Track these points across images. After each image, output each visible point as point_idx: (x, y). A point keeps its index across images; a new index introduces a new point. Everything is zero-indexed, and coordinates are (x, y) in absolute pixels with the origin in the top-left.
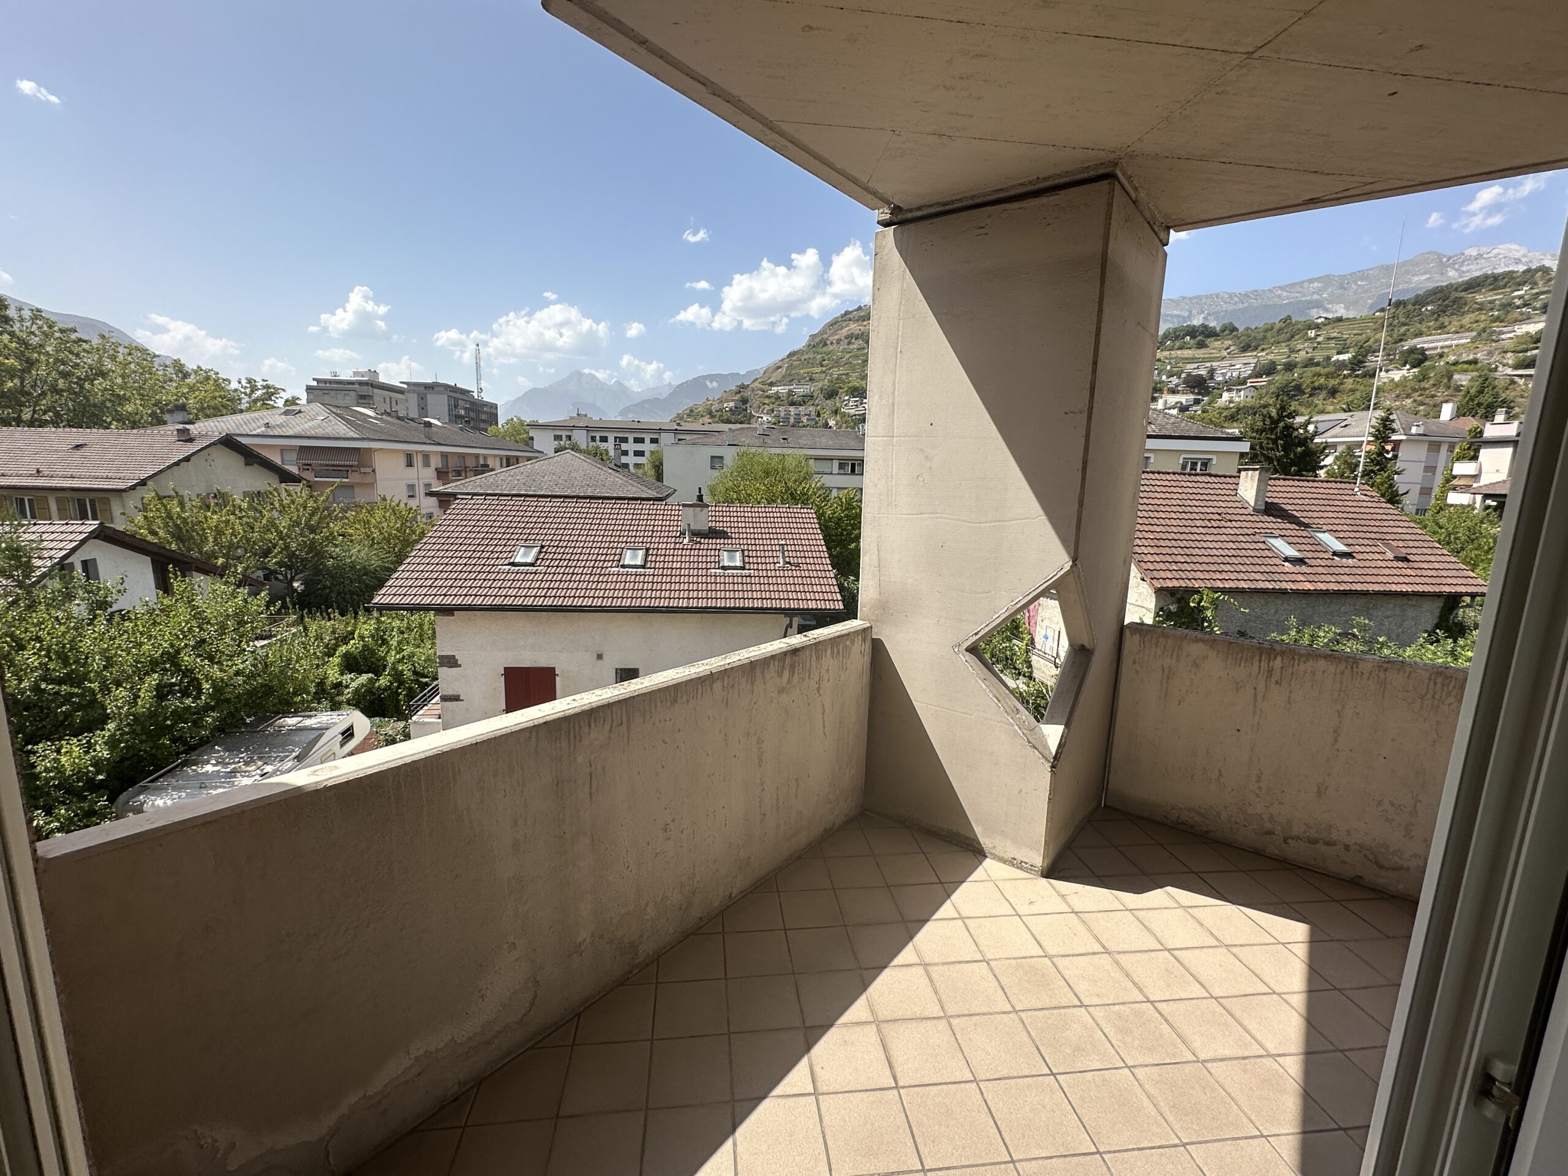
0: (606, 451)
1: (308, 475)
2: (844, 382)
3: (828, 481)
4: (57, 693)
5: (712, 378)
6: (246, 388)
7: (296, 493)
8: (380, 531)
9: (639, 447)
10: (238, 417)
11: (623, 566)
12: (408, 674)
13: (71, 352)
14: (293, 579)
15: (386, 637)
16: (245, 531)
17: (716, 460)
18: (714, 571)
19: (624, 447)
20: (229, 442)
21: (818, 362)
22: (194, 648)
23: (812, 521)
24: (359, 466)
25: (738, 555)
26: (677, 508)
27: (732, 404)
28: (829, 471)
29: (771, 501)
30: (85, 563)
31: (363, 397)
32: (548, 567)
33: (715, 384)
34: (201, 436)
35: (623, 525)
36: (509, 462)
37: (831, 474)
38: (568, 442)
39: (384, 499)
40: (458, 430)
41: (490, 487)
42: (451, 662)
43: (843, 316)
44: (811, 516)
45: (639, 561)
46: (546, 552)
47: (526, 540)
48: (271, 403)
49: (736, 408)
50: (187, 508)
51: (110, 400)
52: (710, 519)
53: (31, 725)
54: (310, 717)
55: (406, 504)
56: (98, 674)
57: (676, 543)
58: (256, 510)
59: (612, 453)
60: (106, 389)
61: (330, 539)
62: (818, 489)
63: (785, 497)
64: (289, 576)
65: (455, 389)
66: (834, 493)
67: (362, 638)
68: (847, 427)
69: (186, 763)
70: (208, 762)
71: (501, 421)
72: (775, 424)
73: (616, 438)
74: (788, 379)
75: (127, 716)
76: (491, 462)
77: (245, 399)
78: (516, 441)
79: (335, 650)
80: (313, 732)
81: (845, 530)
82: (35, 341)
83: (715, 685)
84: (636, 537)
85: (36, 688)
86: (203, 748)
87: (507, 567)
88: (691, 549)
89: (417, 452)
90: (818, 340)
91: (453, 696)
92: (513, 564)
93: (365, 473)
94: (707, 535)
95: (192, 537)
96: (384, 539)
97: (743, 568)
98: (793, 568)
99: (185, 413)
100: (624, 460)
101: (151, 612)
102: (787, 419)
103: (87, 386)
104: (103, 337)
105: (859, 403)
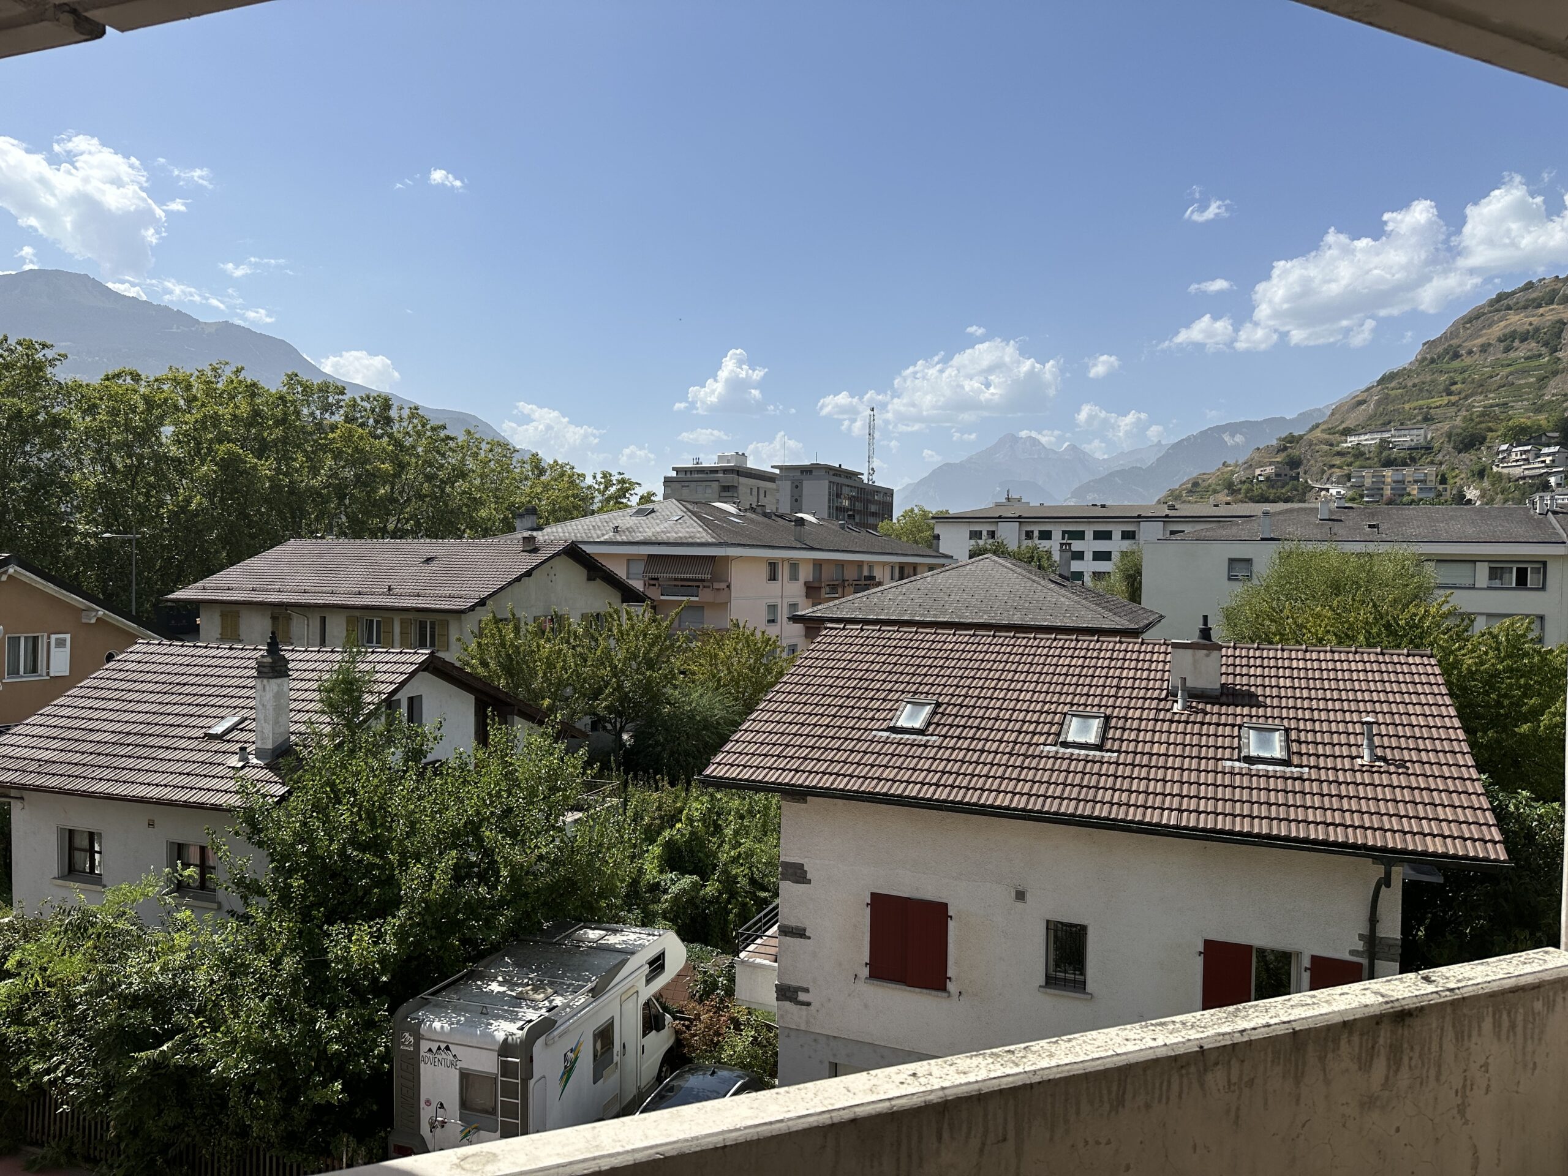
0: (1049, 553)
1: (654, 593)
2: (1496, 419)
3: (1464, 601)
4: (361, 861)
5: (1233, 428)
6: (601, 483)
7: (638, 616)
8: (728, 669)
9: (1102, 546)
10: (588, 520)
11: (1065, 745)
12: (743, 882)
13: (438, 452)
14: (622, 730)
15: (720, 822)
16: (576, 665)
17: (1238, 566)
18: (1229, 763)
19: (1077, 546)
20: (574, 552)
21: (1441, 387)
22: (499, 817)
23: (1432, 679)
24: (712, 580)
25: (1277, 738)
26: (1163, 649)
27: (1270, 470)
28: (1468, 582)
29: (1345, 638)
30: (411, 700)
31: (726, 488)
32: (945, 737)
33: (1239, 438)
34: (547, 545)
35: (1067, 675)
36: (904, 572)
37: (1473, 588)
38: (990, 541)
39: (737, 626)
40: (838, 528)
41: (871, 611)
42: (797, 873)
43: (1492, 303)
44: (1429, 670)
45: (1092, 738)
46: (943, 714)
47: (915, 693)
48: (624, 501)
49: (1277, 475)
50: (521, 634)
51: (467, 505)
52: (1224, 669)
53: (334, 897)
54: (615, 931)
55: (763, 633)
56: (400, 842)
57: (1158, 710)
58: (592, 637)
59: (1056, 556)
60: (464, 492)
61: (670, 678)
62: (1445, 616)
63: (1374, 631)
64: (618, 726)
65: (838, 472)
66: (1480, 625)
67: (691, 820)
68: (1506, 501)
69: (472, 976)
70: (495, 979)
71: (897, 513)
72: (1353, 500)
73: (1064, 532)
74: (1382, 420)
75: (419, 903)
76: (878, 573)
77: (598, 498)
78: (916, 542)
79: (659, 834)
80: (616, 954)
81: (1505, 696)
82: (409, 442)
83: (1209, 1077)
84: (1088, 695)
85: (342, 852)
86: (493, 957)
87: (885, 734)
88: (1187, 722)
89: (783, 560)
90: (1440, 349)
91: (797, 928)
92: (894, 730)
93: (718, 589)
94: (1217, 697)
95: (522, 670)
96: (732, 680)
97: (1286, 763)
98: (1392, 769)
99: (535, 517)
100: (1076, 566)
101: (463, 767)
102: (1377, 490)
103: (448, 489)
104: (469, 432)
105: (1531, 456)
